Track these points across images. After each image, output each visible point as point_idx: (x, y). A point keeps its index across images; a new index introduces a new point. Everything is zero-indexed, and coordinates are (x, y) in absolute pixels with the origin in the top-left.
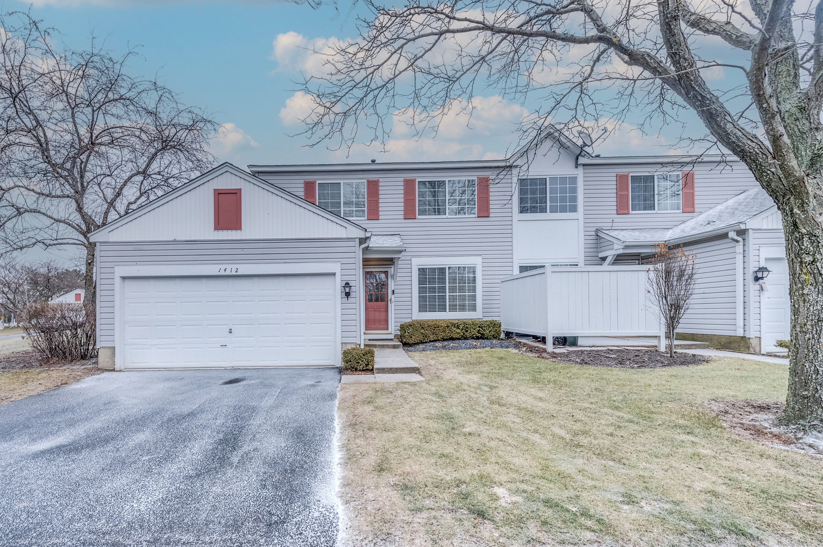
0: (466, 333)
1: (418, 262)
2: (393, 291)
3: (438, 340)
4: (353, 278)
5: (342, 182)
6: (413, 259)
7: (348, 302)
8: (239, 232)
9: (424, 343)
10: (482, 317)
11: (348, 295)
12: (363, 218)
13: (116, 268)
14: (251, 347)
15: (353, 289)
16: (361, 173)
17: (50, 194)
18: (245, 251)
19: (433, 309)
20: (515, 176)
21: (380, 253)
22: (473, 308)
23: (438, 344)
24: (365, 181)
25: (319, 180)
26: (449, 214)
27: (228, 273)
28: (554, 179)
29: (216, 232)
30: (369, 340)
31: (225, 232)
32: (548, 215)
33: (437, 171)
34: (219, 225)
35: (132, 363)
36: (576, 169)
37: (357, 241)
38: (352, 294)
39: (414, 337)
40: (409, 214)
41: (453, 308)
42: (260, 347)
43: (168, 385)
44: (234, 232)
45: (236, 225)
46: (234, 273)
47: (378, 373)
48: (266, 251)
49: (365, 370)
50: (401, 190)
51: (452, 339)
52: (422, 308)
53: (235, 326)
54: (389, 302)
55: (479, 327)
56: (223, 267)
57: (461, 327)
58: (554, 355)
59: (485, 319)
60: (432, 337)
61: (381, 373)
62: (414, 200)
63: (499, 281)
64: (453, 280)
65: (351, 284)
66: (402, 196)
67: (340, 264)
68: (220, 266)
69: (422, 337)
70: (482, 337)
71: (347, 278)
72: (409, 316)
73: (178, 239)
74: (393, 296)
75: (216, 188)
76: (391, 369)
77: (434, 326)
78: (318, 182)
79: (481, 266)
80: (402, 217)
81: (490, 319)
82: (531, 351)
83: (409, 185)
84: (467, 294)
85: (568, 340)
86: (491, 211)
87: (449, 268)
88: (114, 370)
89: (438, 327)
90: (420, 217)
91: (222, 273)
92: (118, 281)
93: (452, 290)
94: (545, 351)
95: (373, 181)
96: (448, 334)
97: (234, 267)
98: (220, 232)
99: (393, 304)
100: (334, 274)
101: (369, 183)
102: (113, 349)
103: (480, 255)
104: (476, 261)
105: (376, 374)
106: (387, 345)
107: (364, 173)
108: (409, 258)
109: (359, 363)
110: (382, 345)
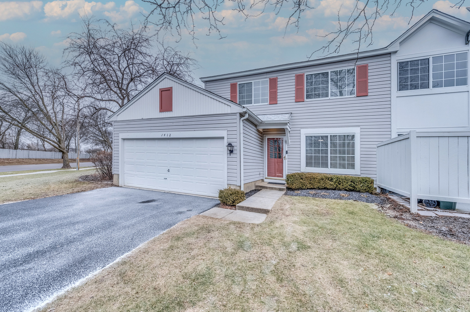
0: (339, 186)
1: (305, 132)
2: (287, 151)
3: (315, 188)
4: (235, 140)
5: (253, 81)
6: (302, 130)
7: (230, 157)
8: (171, 112)
9: (302, 189)
10: (359, 174)
11: (231, 152)
12: (266, 104)
13: (120, 134)
14: (178, 181)
15: (235, 148)
16: (266, 74)
17: (102, 99)
18: (175, 124)
19: (317, 165)
20: (394, 60)
21: (275, 125)
22: (353, 166)
23: (313, 192)
24: (268, 79)
25: (240, 82)
26: (331, 95)
27: (166, 137)
28: (437, 59)
29: (160, 113)
30: (269, 183)
31: (165, 113)
32: (431, 90)
33: (322, 66)
34: (162, 110)
35: (127, 183)
36: (467, 45)
37: (238, 115)
38: (234, 152)
39: (295, 184)
40: (299, 99)
41: (333, 166)
42: (183, 181)
43: (124, 198)
44: (169, 113)
45: (169, 108)
46: (168, 137)
47: (239, 209)
48: (185, 123)
49: (232, 205)
50: (293, 82)
51: (326, 188)
52: (308, 164)
53: (171, 168)
54: (284, 159)
55: (352, 182)
56: (164, 133)
57: (334, 180)
58: (417, 218)
59: (362, 176)
60: (309, 186)
61: (241, 210)
62: (303, 89)
63: (375, 146)
64: (334, 145)
65: (233, 144)
66: (294, 86)
67: (226, 131)
68: (162, 133)
69: (301, 185)
70: (353, 190)
71: (230, 141)
72: (298, 169)
73: (144, 118)
74: (287, 155)
75: (160, 88)
76: (248, 208)
77: (311, 178)
78: (238, 83)
79: (359, 135)
80: (294, 101)
81: (365, 176)
82: (394, 209)
83: (299, 79)
84: (346, 155)
85: (441, 204)
86: (369, 91)
87: (331, 136)
88: (118, 186)
89: (314, 179)
90: (307, 100)
91: (163, 137)
92: (120, 140)
93: (334, 152)
94: (408, 210)
95: (273, 79)
96: (322, 184)
97: (169, 133)
98: (162, 113)
99: (286, 161)
100: (223, 138)
101: (271, 80)
102: (119, 175)
103: (359, 126)
104: (356, 131)
105: (237, 210)
106: (275, 188)
107: (267, 74)
108: (298, 129)
109: (227, 200)
110: (271, 188)
